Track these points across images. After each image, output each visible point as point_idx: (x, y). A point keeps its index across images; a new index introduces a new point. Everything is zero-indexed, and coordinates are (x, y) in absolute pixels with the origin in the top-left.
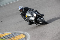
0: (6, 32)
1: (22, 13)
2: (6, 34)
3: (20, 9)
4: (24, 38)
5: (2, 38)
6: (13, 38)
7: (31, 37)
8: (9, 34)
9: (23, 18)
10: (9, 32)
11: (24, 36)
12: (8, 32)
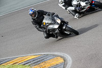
0: (30, 53)
1: (34, 19)
2: (31, 57)
3: (31, 12)
4: (61, 64)
5: (24, 63)
6: (42, 64)
7: (73, 62)
8: (36, 56)
9: (36, 27)
10: (37, 53)
11: (61, 61)
12: (35, 53)
